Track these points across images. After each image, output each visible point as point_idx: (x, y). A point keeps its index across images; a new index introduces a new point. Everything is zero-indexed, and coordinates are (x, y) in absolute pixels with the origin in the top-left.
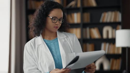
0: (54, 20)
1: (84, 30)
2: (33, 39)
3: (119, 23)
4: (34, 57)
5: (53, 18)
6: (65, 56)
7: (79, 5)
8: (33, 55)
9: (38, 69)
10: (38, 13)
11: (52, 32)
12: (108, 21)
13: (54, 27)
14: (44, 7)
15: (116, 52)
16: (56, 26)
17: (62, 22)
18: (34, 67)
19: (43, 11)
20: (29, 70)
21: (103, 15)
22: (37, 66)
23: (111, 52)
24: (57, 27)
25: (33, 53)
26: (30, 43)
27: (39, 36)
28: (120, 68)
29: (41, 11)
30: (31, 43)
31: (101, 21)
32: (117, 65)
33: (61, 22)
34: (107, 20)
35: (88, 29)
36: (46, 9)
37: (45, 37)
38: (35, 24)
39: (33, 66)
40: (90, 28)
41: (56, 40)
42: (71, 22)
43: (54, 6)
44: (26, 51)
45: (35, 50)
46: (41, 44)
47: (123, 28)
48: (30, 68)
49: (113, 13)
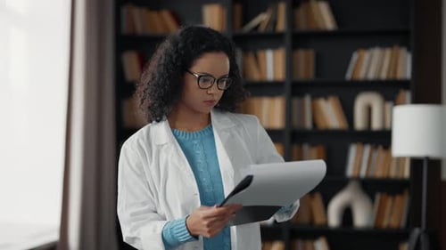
0: (205, 81)
1: (296, 102)
2: (144, 130)
3: (404, 85)
4: (148, 180)
5: (200, 76)
6: (233, 174)
7: (282, 26)
8: (144, 173)
9: (156, 212)
10: (162, 62)
11: (195, 112)
12: (371, 76)
13: (205, 102)
14: (180, 45)
15: (393, 173)
16: (209, 98)
17: (226, 85)
18: (146, 207)
19: (174, 57)
20: (132, 215)
21: (355, 57)
22: (154, 203)
23: (379, 173)
24: (211, 102)
25: (144, 167)
26: (138, 141)
27: (158, 121)
28: (403, 224)
29: (171, 57)
30: (141, 141)
31: (349, 76)
32: (395, 213)
33: (223, 86)
34: (367, 74)
35: (308, 100)
36: (183, 52)
37: (177, 124)
38: (155, 92)
39: (144, 204)
40: (315, 97)
41: (206, 134)
42: (255, 76)
43: (204, 47)
44: (126, 163)
45: (151, 162)
46: (166, 144)
47: (417, 100)
48: (135, 210)
49: (388, 52)
